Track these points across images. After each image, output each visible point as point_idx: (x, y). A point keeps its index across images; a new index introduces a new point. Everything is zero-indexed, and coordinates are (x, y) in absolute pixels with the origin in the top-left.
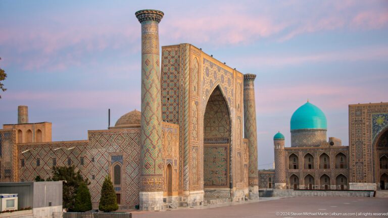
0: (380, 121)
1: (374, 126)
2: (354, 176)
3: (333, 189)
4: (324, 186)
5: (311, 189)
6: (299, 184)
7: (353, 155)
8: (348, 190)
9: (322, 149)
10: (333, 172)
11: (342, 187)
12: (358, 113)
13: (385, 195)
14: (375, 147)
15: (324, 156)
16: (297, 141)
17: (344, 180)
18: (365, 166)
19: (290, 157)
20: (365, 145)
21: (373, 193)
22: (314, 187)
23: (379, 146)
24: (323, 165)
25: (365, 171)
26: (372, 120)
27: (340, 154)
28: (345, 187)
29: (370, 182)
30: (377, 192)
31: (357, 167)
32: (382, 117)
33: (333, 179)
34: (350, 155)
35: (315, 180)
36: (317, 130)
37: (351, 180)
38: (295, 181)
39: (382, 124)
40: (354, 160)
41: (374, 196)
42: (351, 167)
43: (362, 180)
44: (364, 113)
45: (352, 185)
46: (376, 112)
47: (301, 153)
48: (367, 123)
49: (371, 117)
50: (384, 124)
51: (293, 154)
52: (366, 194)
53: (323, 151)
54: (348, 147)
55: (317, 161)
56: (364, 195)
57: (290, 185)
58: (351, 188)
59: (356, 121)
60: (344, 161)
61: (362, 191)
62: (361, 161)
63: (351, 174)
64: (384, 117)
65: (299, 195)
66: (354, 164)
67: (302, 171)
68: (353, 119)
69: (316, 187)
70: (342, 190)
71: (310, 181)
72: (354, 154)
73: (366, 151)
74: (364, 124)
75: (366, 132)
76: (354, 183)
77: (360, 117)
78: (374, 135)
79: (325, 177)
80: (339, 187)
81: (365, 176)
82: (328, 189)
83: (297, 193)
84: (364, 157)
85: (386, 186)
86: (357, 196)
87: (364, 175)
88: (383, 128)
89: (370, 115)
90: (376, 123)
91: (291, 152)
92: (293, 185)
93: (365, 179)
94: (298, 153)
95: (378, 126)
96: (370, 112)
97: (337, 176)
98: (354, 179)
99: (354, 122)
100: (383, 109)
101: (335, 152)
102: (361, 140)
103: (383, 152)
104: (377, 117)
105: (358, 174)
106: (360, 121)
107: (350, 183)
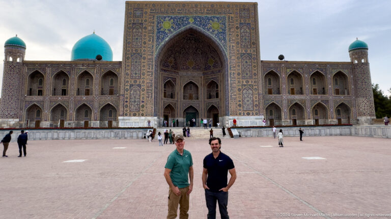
0: (167, 25)
1: (159, 32)
2: (127, 106)
3: (94, 127)
4: (83, 122)
6: (41, 120)
7: (127, 74)
8: (115, 128)
9: (83, 65)
10: (97, 101)
11: (110, 124)
12: (138, 13)
14: (158, 66)
15: (86, 75)
17: (113, 114)
18: (143, 90)
20: (144, 58)
24: (84, 90)
25: (143, 98)
26: (156, 23)
27: (110, 73)
28: (114, 124)
29: (149, 116)
31: (132, 92)
32: (170, 20)
33: (96, 112)
34: (123, 73)
35: (69, 114)
37: (121, 113)
40: (128, 82)
42: (122, 92)
43: (138, 111)
44: (146, 13)
45: (123, 120)
46: (162, 13)
47: (48, 70)
48: (150, 28)
49: (155, 20)
50: (172, 30)
51: (37, 72)
52: (140, 135)
53: (84, 68)
54: (120, 63)
55: (74, 83)
56: (138, 135)
57: (26, 121)
58: (121, 125)
59: (134, 24)
60: (114, 84)
61: (134, 128)
62: (138, 83)
63: (121, 103)
64: (172, 20)
66: (128, 87)
67: (48, 99)
68: (131, 20)
71: (63, 115)
72: (129, 72)
73: (147, 67)
74: (145, 28)
75: (147, 41)
76: (126, 118)
77: (140, 19)
78: (158, 45)
80: (104, 124)
81: (143, 106)
82: (89, 127)
84: (142, 77)
86: (125, 138)
87: (142, 104)
88: (170, 36)
89: (154, 17)
90: (161, 28)
91: (34, 69)
92: (34, 122)
93: (142, 111)
94: (44, 70)
95: (164, 32)
96: (154, 13)
97: (102, 106)
98: (127, 111)
99: (131, 25)
100: (172, 10)
101: (103, 70)
102: (139, 52)
103: (169, 75)
104: (162, 20)
105: (133, 103)
106: (140, 23)
107: (120, 118)
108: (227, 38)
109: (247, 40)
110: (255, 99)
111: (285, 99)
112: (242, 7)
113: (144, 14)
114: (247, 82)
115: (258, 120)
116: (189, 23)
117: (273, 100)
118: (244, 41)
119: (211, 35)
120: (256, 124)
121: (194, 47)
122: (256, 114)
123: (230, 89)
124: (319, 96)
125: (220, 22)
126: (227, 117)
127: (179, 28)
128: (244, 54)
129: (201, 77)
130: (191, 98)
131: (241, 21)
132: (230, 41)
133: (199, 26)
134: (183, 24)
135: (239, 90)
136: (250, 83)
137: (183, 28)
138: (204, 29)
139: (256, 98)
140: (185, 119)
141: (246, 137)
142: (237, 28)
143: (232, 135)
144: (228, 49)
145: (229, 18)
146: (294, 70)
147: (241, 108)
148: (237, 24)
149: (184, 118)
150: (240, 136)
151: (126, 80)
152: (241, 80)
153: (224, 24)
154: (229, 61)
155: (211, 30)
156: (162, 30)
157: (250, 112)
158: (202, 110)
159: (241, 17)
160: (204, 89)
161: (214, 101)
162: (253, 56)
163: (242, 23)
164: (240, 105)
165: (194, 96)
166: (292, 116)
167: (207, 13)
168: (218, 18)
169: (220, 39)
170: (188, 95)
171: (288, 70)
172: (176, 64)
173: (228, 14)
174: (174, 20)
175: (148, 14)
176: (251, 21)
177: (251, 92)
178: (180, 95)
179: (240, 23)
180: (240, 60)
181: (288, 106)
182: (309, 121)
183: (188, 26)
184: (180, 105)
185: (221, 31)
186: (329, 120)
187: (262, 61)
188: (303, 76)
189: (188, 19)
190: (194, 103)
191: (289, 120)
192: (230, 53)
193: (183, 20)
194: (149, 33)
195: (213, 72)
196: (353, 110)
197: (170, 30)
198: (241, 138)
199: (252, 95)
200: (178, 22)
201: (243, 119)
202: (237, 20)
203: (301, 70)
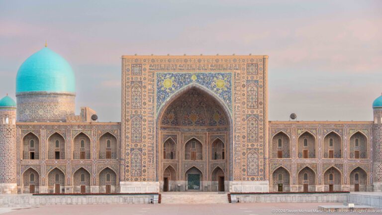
0: (168, 83)
1: (159, 92)
2: (128, 171)
3: (94, 192)
4: (79, 187)
5: (58, 194)
6: (38, 185)
7: (127, 137)
8: (116, 194)
9: (79, 126)
10: (95, 165)
11: (108, 188)
12: (137, 69)
13: (174, 199)
14: (159, 126)
15: (82, 137)
16: (28, 112)
17: (111, 178)
18: (145, 154)
19: (24, 139)
20: (145, 121)
21: (158, 196)
22: (63, 190)
23: (163, 123)
24: (79, 153)
25: (145, 162)
26: (156, 81)
27: (108, 135)
28: (113, 188)
29: (151, 181)
30: (162, 195)
31: (133, 157)
32: (170, 78)
33: (95, 176)
34: (123, 137)
35: (66, 178)
36: (61, 94)
37: (123, 178)
38: (32, 179)
39: (171, 89)
40: (128, 145)
41: (159, 202)
42: (123, 156)
43: (140, 176)
44: (145, 70)
45: (125, 185)
46: (162, 69)
47: (43, 132)
48: (149, 87)
49: (155, 77)
50: (173, 89)
51: (31, 134)
52: (147, 199)
53: (80, 130)
54: (119, 124)
55: (71, 147)
56: (144, 200)
57: (23, 186)
58: (122, 192)
59: (132, 82)
60: (112, 146)
61: (141, 194)
62: (139, 147)
63: (123, 167)
64: (173, 78)
65: (41, 204)
66: (129, 151)
67: (44, 163)
68: (128, 79)
69: (68, 189)
70: (108, 193)
71: (57, 179)
72: (129, 135)
73: (147, 130)
74: (145, 87)
75: (147, 101)
76: (127, 182)
77: (139, 77)
78: (159, 105)
79: (83, 173)
80: (103, 190)
81: (145, 171)
82: (86, 192)
83: (39, 199)
84: (143, 140)
85: (170, 185)
86: (133, 203)
87: (143, 168)
88: (171, 95)
89: (153, 74)
90: (161, 87)
91: (28, 131)
92: (29, 187)
93: (145, 175)
94: (39, 132)
95: (165, 91)
96: (153, 69)
97: (101, 170)
98: (128, 176)
99: (129, 84)
100: (173, 66)
101: (100, 132)
102: (139, 113)
103: (169, 133)
104: (163, 78)
105: (134, 168)
106: (139, 82)
107: (121, 183)
108: (233, 98)
109: (254, 100)
110: (260, 164)
111: (294, 163)
112: (250, 62)
113: (143, 71)
114: (253, 145)
115: (262, 186)
116: (191, 81)
117: (281, 165)
118: (251, 100)
119: (216, 94)
120: (261, 190)
121: (197, 100)
122: (261, 179)
123: (234, 153)
124: (333, 160)
125: (226, 79)
126: (231, 182)
127: (181, 87)
128: (250, 115)
129: (206, 133)
130: (194, 157)
131: (248, 78)
132: (235, 101)
133: (203, 84)
134: (185, 82)
135: (244, 154)
136: (255, 147)
137: (185, 87)
138: (207, 87)
139: (261, 162)
140: (187, 182)
141: (245, 202)
142: (244, 86)
143: (230, 201)
144: (233, 109)
145: (235, 75)
146: (306, 130)
147: (246, 173)
148: (244, 81)
149: (185, 180)
150: (238, 202)
151: (127, 143)
152: (246, 143)
153: (230, 82)
154: (234, 123)
155: (215, 89)
156: (162, 89)
157: (254, 177)
158: (206, 171)
159: (248, 73)
160: (209, 148)
161: (219, 162)
162: (260, 118)
163: (249, 81)
164: (244, 170)
165: (197, 154)
166: (303, 181)
167: (211, 69)
168: (222, 75)
169: (224, 99)
170: (190, 153)
171: (299, 131)
172: (176, 119)
173: (235, 71)
174: (175, 78)
175: (147, 71)
176: (258, 77)
177: (256, 156)
178: (181, 154)
179: (247, 81)
180: (246, 121)
181: (298, 170)
182: (320, 186)
183: (190, 85)
184: (182, 166)
185: (226, 89)
186: (342, 186)
187: (270, 122)
188: (315, 137)
189: (190, 76)
190: (197, 163)
191: (297, 186)
192: (235, 114)
193: (185, 78)
194: (149, 93)
195: (219, 130)
196: (369, 175)
197: (172, 89)
198: (238, 203)
199: (258, 159)
200: (180, 79)
201: (246, 184)
202: (243, 77)
203: (314, 131)
